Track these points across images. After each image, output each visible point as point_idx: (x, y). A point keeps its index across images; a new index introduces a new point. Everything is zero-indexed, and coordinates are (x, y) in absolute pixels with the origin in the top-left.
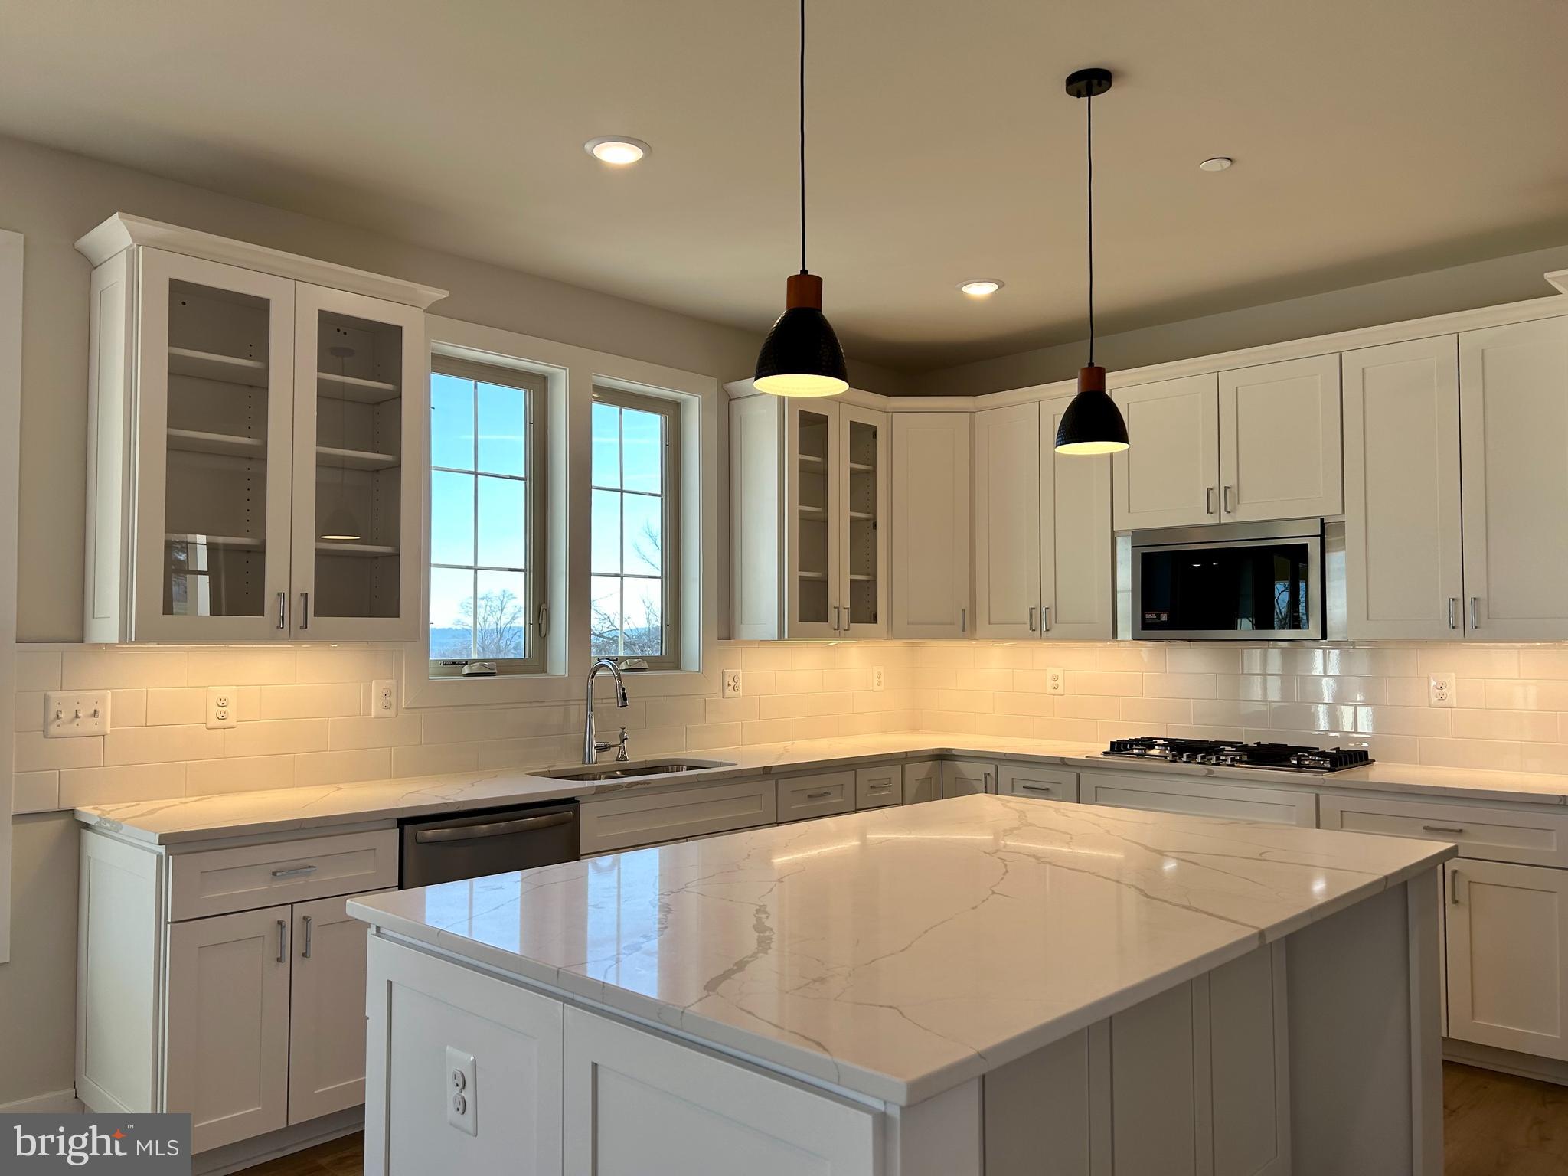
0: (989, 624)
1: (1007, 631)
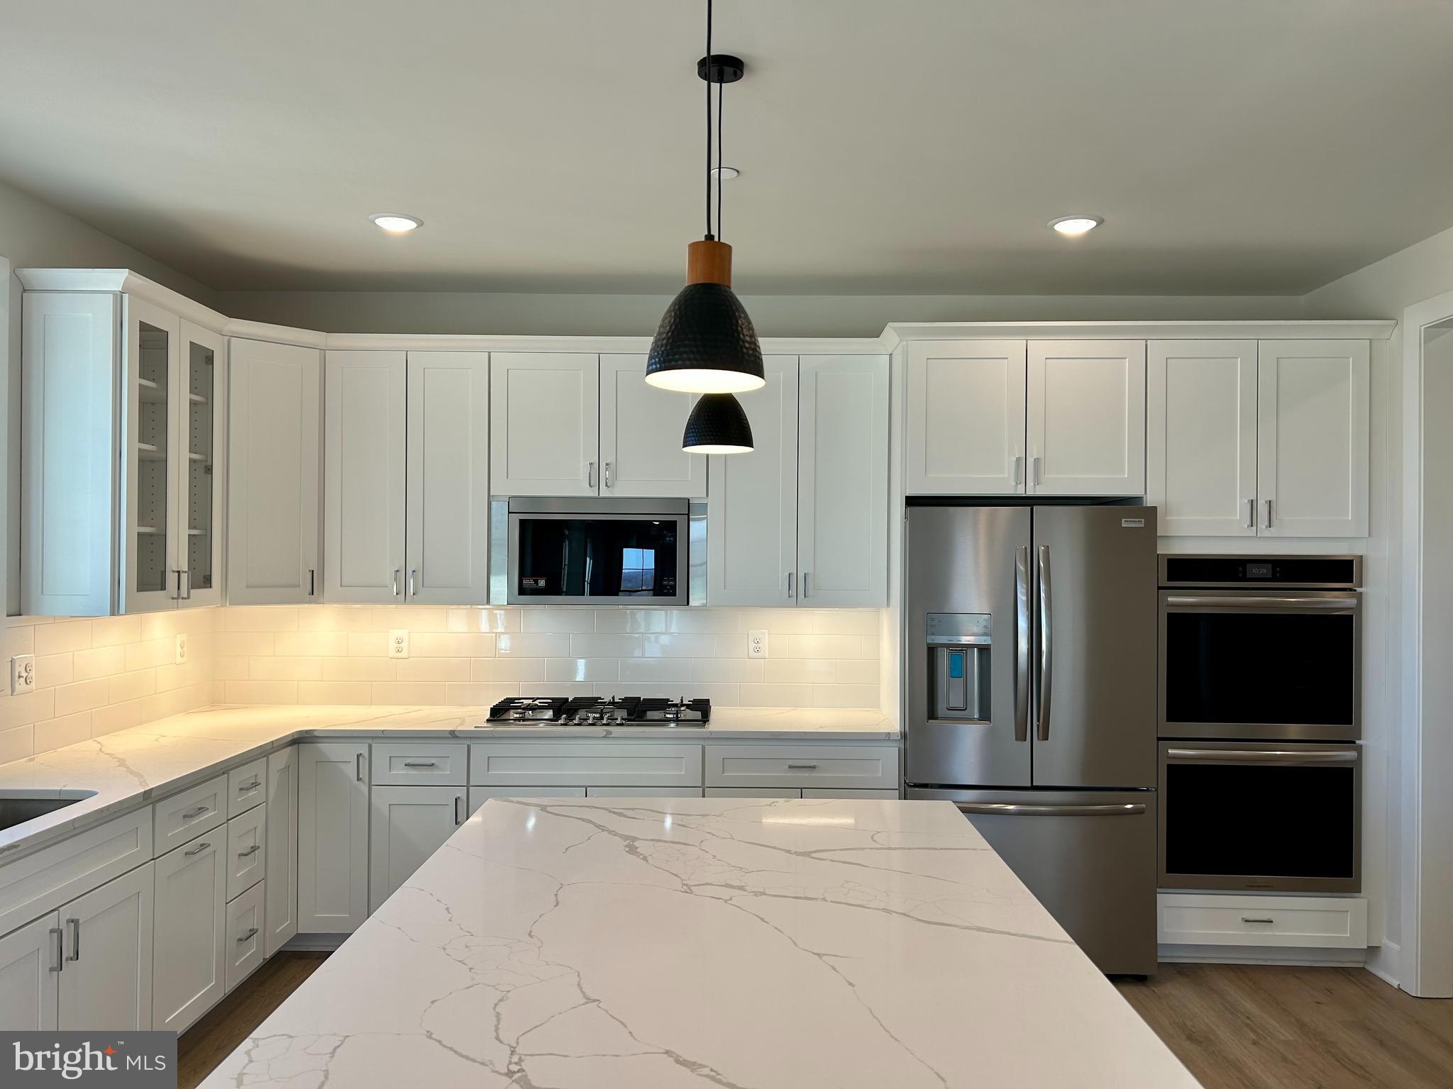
0: (341, 586)
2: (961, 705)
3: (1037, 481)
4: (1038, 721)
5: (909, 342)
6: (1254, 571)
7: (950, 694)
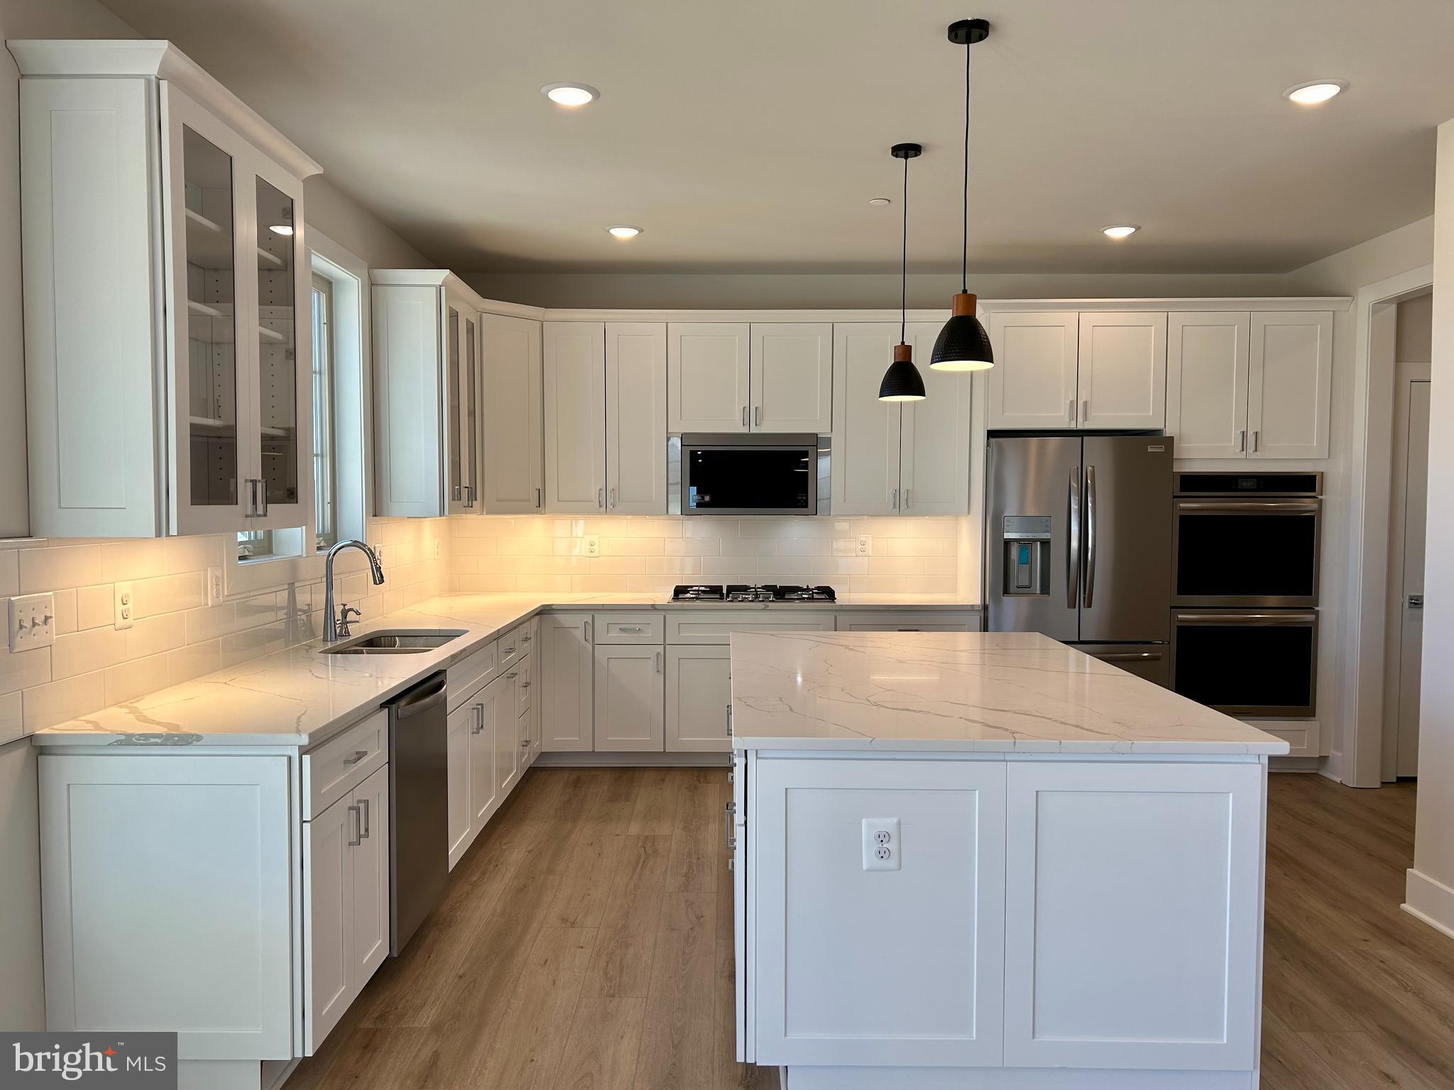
0: (557, 502)
1: (576, 507)
2: (1027, 584)
3: (1085, 419)
4: (1085, 593)
5: (991, 314)
6: (1245, 484)
7: (1019, 576)
